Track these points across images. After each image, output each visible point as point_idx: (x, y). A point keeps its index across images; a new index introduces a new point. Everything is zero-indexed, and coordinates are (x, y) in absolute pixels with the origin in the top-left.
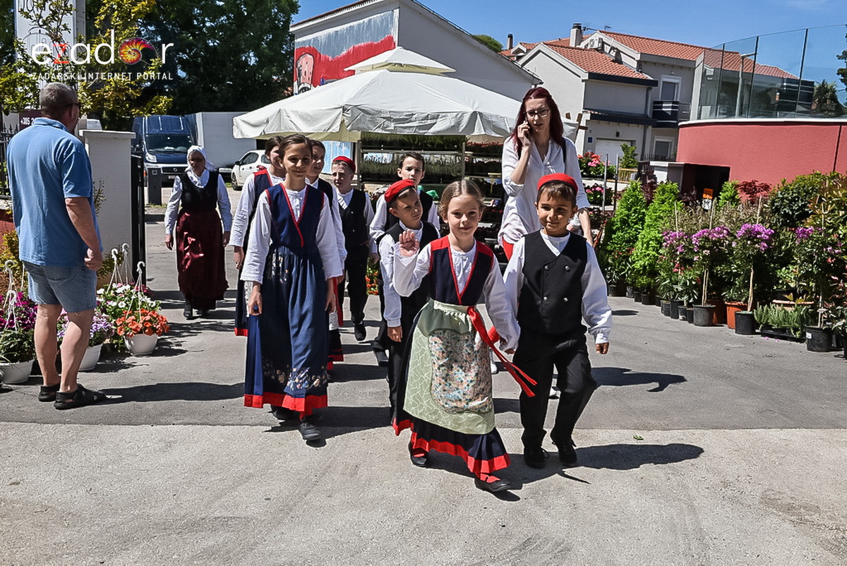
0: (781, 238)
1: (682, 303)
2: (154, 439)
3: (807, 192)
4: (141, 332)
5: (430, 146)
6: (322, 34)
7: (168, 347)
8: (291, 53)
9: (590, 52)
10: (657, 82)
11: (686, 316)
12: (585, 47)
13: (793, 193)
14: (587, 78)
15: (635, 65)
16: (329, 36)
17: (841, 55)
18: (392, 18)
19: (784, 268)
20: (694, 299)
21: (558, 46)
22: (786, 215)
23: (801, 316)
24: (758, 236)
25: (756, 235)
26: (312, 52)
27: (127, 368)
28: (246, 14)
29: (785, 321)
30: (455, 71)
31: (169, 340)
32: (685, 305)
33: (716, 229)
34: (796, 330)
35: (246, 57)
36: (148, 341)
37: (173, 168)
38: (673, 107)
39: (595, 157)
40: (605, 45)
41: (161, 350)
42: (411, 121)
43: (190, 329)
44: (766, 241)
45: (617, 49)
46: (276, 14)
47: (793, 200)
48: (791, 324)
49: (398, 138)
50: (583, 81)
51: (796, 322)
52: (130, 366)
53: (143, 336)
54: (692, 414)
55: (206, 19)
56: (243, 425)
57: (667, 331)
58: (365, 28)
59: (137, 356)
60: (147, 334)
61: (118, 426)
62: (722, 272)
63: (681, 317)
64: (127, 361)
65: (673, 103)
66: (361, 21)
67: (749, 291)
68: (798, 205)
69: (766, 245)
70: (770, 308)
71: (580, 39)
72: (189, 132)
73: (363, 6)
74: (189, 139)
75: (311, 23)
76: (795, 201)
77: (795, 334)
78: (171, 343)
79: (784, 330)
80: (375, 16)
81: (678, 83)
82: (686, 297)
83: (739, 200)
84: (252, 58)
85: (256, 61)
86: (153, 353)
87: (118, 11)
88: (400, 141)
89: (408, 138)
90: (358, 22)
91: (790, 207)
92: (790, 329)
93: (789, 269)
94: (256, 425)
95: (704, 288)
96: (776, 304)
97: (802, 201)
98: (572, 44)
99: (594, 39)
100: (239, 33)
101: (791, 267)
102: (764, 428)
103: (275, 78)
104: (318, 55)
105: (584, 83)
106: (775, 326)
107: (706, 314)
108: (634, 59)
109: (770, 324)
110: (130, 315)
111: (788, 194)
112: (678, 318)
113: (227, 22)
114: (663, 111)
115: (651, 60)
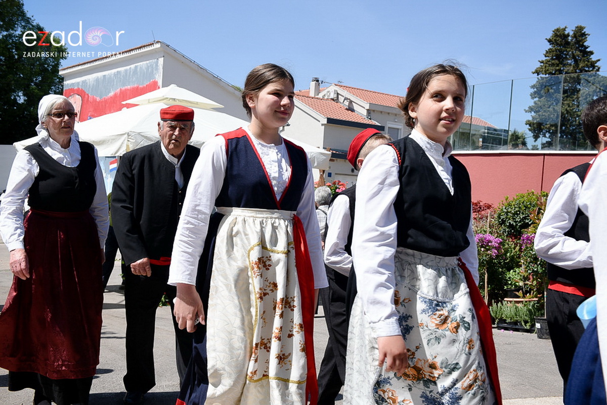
0: (506, 247)
3: (526, 207)
6: (91, 78)
9: (327, 102)
10: (384, 127)
12: (323, 97)
13: (515, 208)
14: (326, 123)
15: (365, 113)
16: (97, 80)
17: (527, 109)
18: (157, 65)
19: (512, 271)
21: (300, 96)
22: (511, 226)
23: (530, 311)
24: (489, 244)
25: (488, 243)
26: (81, 93)
28: (16, 57)
29: (516, 315)
30: (223, 106)
34: (526, 322)
35: (15, 96)
39: (342, 185)
40: (340, 96)
44: (496, 248)
45: (349, 99)
47: (516, 214)
48: (521, 318)
50: (322, 125)
51: (526, 316)
58: (131, 74)
66: (128, 67)
67: (484, 291)
68: (520, 218)
69: (496, 252)
70: (502, 305)
71: (318, 91)
73: (130, 54)
75: (80, 68)
76: (517, 214)
77: (526, 326)
79: (516, 323)
80: (141, 63)
81: (401, 129)
84: (21, 97)
85: (25, 100)
90: (125, 68)
91: (513, 219)
92: (520, 322)
93: (515, 272)
96: (507, 301)
97: (523, 213)
98: (312, 94)
99: (330, 91)
100: (10, 74)
101: (517, 270)
102: (520, 398)
104: (86, 96)
105: (323, 127)
106: (508, 320)
108: (364, 108)
109: (504, 318)
111: (512, 209)
115: (378, 110)
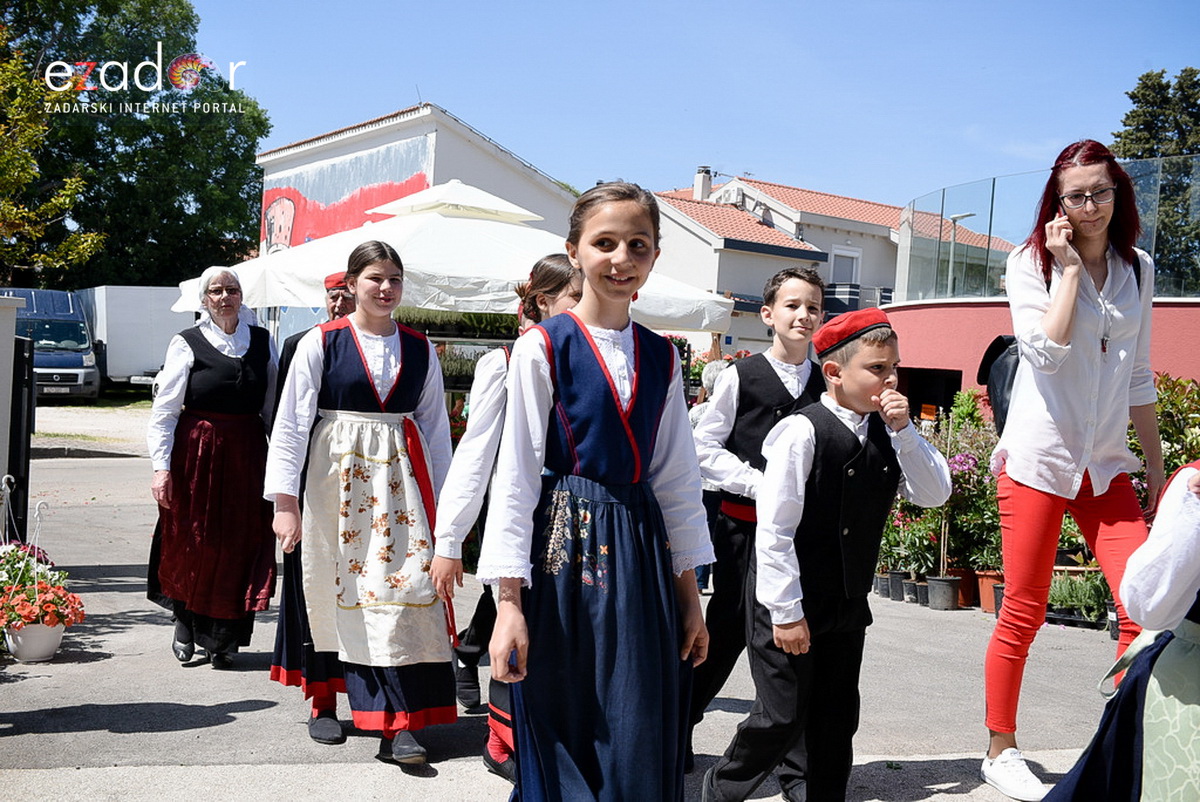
1: (907, 576)
2: (85, 789)
4: (36, 622)
5: (504, 331)
6: (309, 170)
7: (79, 650)
8: (259, 197)
9: (725, 209)
10: (826, 254)
11: (916, 595)
12: (717, 201)
14: (722, 247)
15: (792, 228)
16: (321, 173)
18: (425, 146)
20: (928, 567)
21: (677, 199)
26: (293, 196)
27: (13, 681)
28: (183, 134)
29: (1071, 597)
30: (543, 219)
31: (78, 639)
32: (913, 578)
33: (957, 458)
34: (1089, 610)
35: (180, 202)
36: (47, 636)
37: (53, 374)
38: (851, 293)
40: (747, 199)
41: (65, 654)
42: (481, 293)
43: (109, 622)
45: (765, 205)
46: (234, 137)
48: (1081, 601)
49: (454, 318)
50: (716, 250)
51: (1089, 598)
52: (16, 678)
53: (41, 626)
54: (966, 731)
55: (117, 140)
56: (239, 763)
57: (891, 617)
58: (380, 162)
59: (28, 663)
60: (48, 624)
61: (15, 770)
62: (970, 524)
63: (907, 597)
64: (10, 670)
65: (852, 286)
66: (374, 150)
71: (708, 190)
72: (83, 317)
73: (377, 128)
74: (82, 329)
77: (1089, 616)
78: (81, 643)
79: (1070, 611)
80: (397, 143)
81: (857, 258)
82: (914, 566)
83: (979, 419)
84: (191, 204)
85: (197, 209)
86: (55, 659)
87: (22, 96)
88: (458, 323)
89: (470, 319)
90: (369, 151)
92: (1079, 609)
94: (262, 763)
95: (943, 552)
98: (697, 196)
99: (730, 190)
100: (173, 163)
103: (229, 236)
104: (302, 202)
105: (718, 254)
106: (1057, 606)
107: (949, 590)
108: (791, 220)
110: (17, 592)
112: (903, 599)
113: (152, 146)
114: (837, 299)
115: (816, 223)
